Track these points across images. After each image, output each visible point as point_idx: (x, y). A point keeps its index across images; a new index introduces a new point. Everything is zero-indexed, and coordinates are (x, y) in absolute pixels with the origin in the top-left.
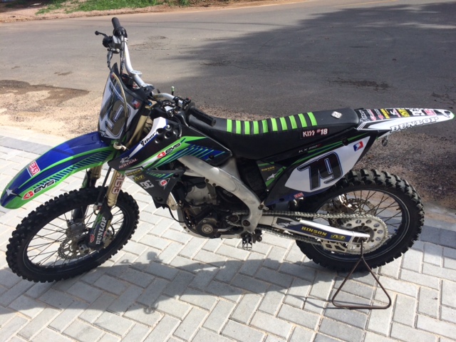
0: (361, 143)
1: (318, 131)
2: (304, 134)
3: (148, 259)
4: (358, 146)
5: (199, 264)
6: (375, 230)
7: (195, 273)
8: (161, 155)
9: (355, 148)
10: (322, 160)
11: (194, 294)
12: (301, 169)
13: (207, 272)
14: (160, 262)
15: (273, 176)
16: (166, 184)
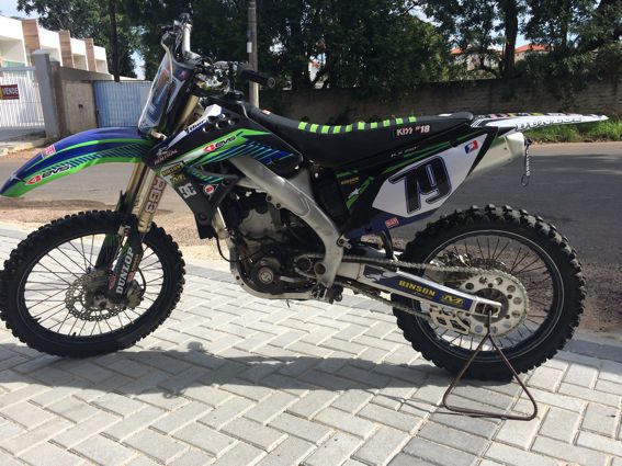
0: (475, 143)
1: (418, 128)
2: (399, 132)
3: (189, 348)
4: (471, 147)
5: (258, 357)
6: (510, 297)
7: (249, 365)
8: (209, 149)
9: (467, 149)
10: (423, 167)
11: (241, 384)
12: (394, 181)
13: (267, 365)
15: (356, 192)
16: (212, 191)
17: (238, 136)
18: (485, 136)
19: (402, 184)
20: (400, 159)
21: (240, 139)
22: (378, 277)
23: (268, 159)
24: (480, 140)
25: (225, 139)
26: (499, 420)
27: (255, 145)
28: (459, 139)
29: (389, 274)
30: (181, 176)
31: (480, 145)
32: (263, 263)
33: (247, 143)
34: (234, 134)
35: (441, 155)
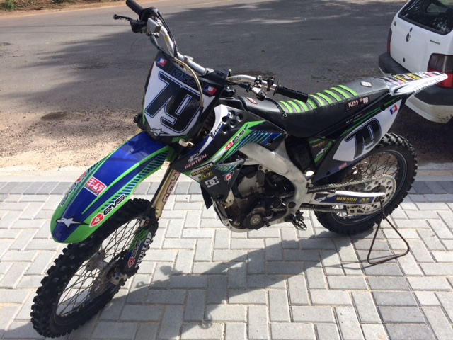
0: (395, 106)
1: (361, 100)
2: (350, 104)
3: (166, 274)
4: (393, 109)
5: (223, 264)
6: (387, 187)
7: (225, 274)
8: (229, 146)
9: (391, 111)
10: (365, 127)
11: (240, 293)
12: (347, 140)
13: (237, 269)
14: (180, 274)
15: (322, 151)
16: (230, 177)
17: (245, 129)
18: (401, 101)
19: (353, 141)
20: (352, 125)
21: (248, 131)
22: (324, 199)
23: (266, 142)
24: (398, 104)
25: (237, 134)
26: (394, 260)
27: (257, 133)
28: (385, 105)
29: (331, 195)
30: (209, 174)
31: (398, 107)
32: (253, 212)
33: (251, 133)
34: (242, 128)
35: (375, 117)
